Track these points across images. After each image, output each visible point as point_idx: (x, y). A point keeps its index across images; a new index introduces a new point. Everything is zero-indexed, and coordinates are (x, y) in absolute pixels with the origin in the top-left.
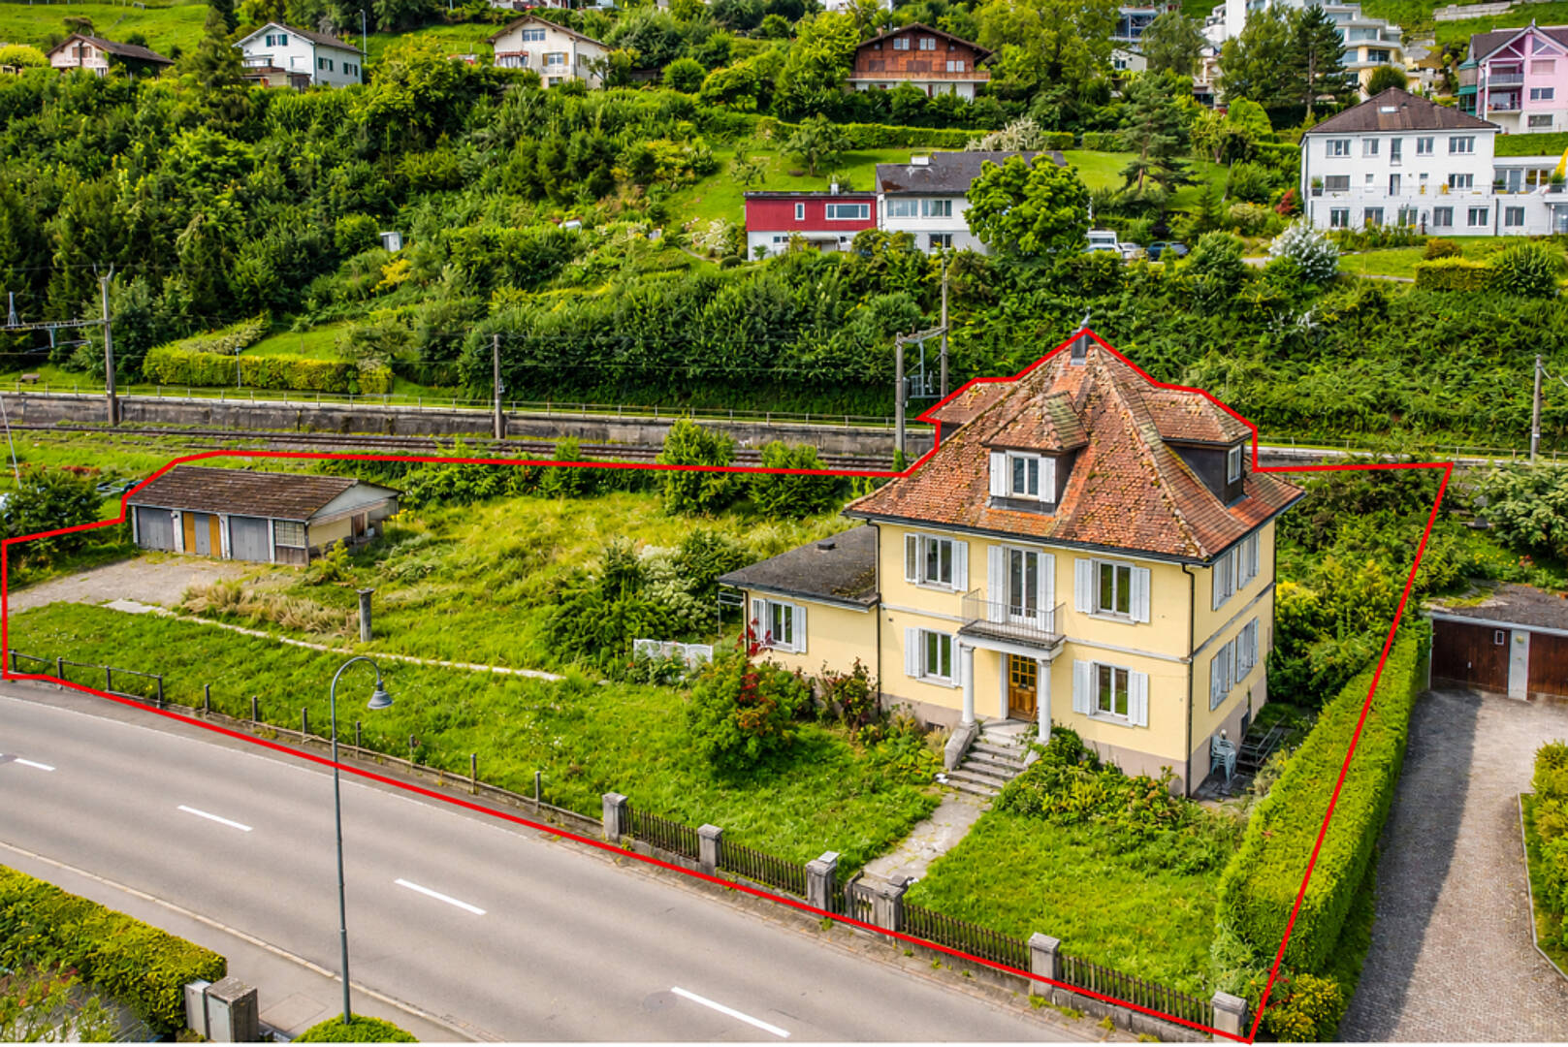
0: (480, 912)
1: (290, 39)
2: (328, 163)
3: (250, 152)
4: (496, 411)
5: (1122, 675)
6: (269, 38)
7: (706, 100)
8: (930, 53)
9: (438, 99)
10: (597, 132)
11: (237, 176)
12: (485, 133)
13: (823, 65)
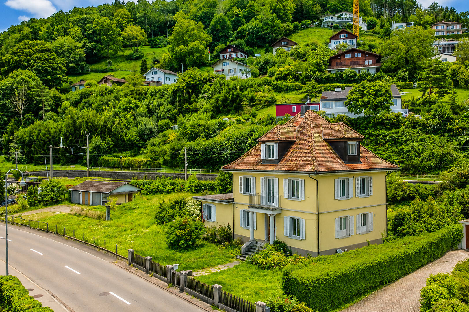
0: (79, 273)
1: (158, 72)
2: (160, 105)
3: (139, 103)
4: (185, 173)
5: (298, 220)
6: (153, 72)
7: (277, 79)
8: (358, 58)
9: (193, 84)
10: (238, 91)
11: (134, 110)
12: (206, 94)
13: (318, 65)
